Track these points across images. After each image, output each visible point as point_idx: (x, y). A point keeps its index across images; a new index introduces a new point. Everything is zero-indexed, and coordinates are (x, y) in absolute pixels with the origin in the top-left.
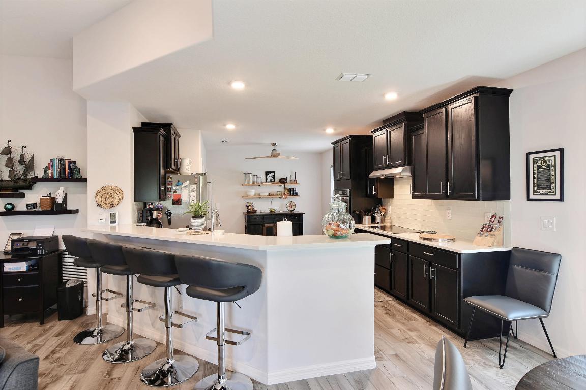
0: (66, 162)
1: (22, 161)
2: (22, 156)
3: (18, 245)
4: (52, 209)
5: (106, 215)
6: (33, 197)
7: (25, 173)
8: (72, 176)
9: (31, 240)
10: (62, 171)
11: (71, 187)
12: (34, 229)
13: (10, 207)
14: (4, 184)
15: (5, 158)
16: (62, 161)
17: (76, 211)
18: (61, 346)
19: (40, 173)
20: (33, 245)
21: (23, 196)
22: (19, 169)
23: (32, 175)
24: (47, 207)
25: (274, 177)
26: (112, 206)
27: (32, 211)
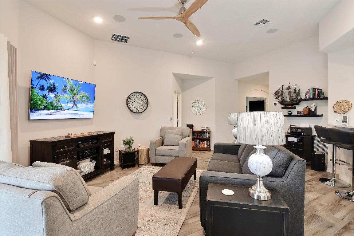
0: (316, 89)
1: (295, 92)
2: (295, 90)
3: (294, 130)
4: (309, 114)
5: (340, 117)
6: (300, 108)
7: (296, 97)
8: (319, 97)
9: (299, 128)
10: (314, 94)
11: (319, 102)
12: (300, 123)
13: (290, 113)
14: (288, 103)
15: (288, 91)
16: (314, 89)
17: (322, 116)
18: (312, 180)
19: (303, 97)
20: (300, 130)
21: (295, 108)
22: (294, 95)
23: (299, 98)
24: (307, 113)
26: (344, 112)
27: (300, 115)
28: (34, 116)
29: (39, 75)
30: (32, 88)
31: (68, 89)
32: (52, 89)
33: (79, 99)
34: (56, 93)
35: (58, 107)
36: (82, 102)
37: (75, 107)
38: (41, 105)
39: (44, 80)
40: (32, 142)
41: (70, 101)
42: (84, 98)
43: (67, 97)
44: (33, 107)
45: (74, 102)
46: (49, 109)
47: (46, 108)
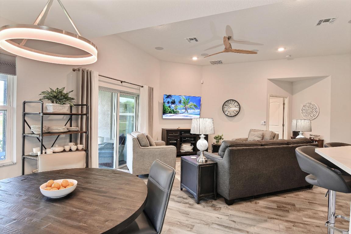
28: (165, 117)
29: (166, 96)
30: (164, 103)
31: (182, 102)
32: (173, 103)
33: (189, 107)
34: (175, 105)
35: (176, 112)
36: (191, 108)
37: (186, 112)
38: (167, 111)
39: (169, 98)
40: (163, 130)
41: (183, 109)
42: (193, 106)
43: (181, 106)
44: (164, 112)
45: (186, 109)
46: (172, 113)
47: (170, 113)
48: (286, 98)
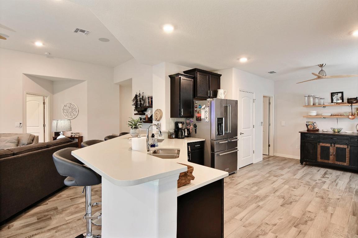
10: (149, 102)
14: (139, 109)
16: (148, 98)
22: (142, 103)
24: (147, 119)
25: (342, 98)
26: (158, 120)
48: (46, 97)
